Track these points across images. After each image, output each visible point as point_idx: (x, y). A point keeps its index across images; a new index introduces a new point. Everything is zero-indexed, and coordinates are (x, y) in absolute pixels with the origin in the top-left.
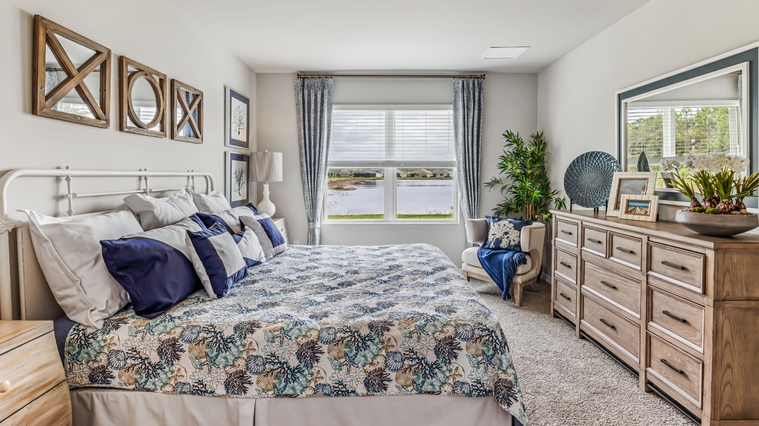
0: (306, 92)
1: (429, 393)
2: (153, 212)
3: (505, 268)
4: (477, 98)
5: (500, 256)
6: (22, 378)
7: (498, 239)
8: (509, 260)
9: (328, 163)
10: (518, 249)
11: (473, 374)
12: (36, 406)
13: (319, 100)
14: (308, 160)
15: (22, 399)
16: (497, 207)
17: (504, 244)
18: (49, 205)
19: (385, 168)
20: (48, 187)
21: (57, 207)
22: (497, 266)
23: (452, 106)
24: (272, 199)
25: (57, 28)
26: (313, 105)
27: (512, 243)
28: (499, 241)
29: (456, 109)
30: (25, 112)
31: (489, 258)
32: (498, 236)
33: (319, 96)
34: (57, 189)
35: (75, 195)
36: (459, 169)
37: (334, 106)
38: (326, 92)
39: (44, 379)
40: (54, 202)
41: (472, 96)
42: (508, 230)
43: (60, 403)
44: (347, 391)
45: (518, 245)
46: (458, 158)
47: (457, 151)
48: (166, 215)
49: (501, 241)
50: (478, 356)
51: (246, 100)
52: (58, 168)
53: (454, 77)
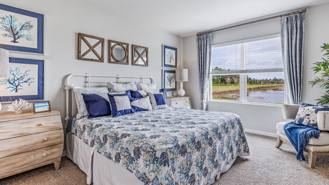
0: (200, 41)
1: (130, 170)
2: (113, 88)
3: (300, 138)
4: (298, 26)
5: (298, 130)
6: (49, 124)
7: (301, 118)
8: (303, 133)
9: (210, 73)
10: (315, 127)
11: (144, 169)
12: (52, 132)
13: (205, 44)
14: (201, 72)
15: (48, 129)
16: (320, 98)
17: (305, 122)
18: (83, 84)
19: (240, 74)
20: (83, 79)
21: (85, 85)
22: (295, 136)
23: (280, 35)
24: (184, 88)
25: (85, 35)
26: (203, 47)
27: (312, 122)
28: (301, 120)
29: (282, 36)
30: (76, 59)
31: (290, 130)
32: (301, 116)
33: (205, 42)
34: (86, 80)
35: (90, 82)
36: (285, 72)
37: (212, 46)
38: (208, 40)
39: (56, 126)
40: (84, 83)
41: (295, 25)
42: (309, 113)
43: (60, 134)
44: (111, 158)
45: (316, 125)
46: (284, 66)
47: (283, 62)
48: (118, 89)
49: (303, 120)
50: (147, 161)
51: (175, 49)
52: (86, 74)
53: (281, 16)
